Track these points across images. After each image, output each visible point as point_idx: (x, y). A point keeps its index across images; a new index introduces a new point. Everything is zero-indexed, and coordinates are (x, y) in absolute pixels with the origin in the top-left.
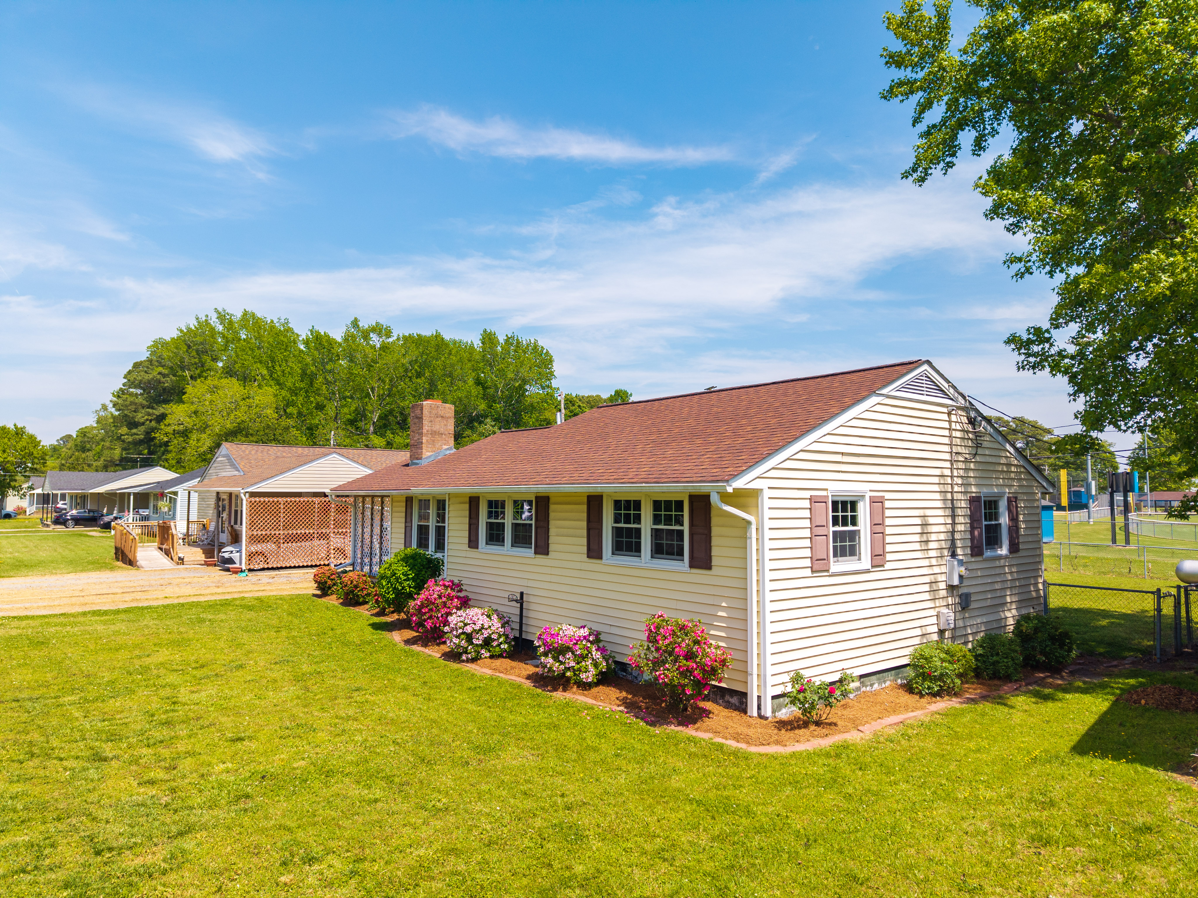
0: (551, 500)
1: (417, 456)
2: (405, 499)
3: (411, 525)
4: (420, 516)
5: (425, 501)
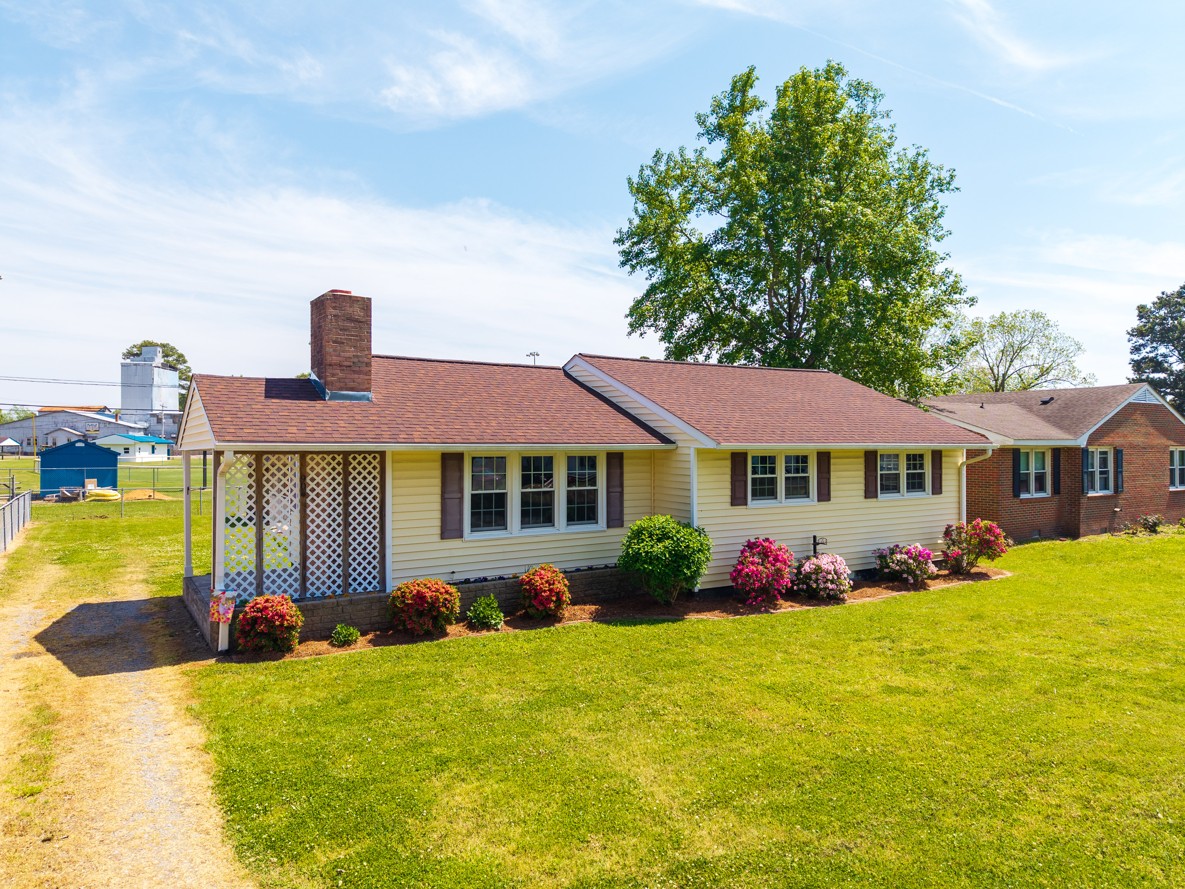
0: (832, 455)
1: (352, 384)
2: (439, 457)
3: (459, 496)
4: (476, 482)
5: (489, 459)
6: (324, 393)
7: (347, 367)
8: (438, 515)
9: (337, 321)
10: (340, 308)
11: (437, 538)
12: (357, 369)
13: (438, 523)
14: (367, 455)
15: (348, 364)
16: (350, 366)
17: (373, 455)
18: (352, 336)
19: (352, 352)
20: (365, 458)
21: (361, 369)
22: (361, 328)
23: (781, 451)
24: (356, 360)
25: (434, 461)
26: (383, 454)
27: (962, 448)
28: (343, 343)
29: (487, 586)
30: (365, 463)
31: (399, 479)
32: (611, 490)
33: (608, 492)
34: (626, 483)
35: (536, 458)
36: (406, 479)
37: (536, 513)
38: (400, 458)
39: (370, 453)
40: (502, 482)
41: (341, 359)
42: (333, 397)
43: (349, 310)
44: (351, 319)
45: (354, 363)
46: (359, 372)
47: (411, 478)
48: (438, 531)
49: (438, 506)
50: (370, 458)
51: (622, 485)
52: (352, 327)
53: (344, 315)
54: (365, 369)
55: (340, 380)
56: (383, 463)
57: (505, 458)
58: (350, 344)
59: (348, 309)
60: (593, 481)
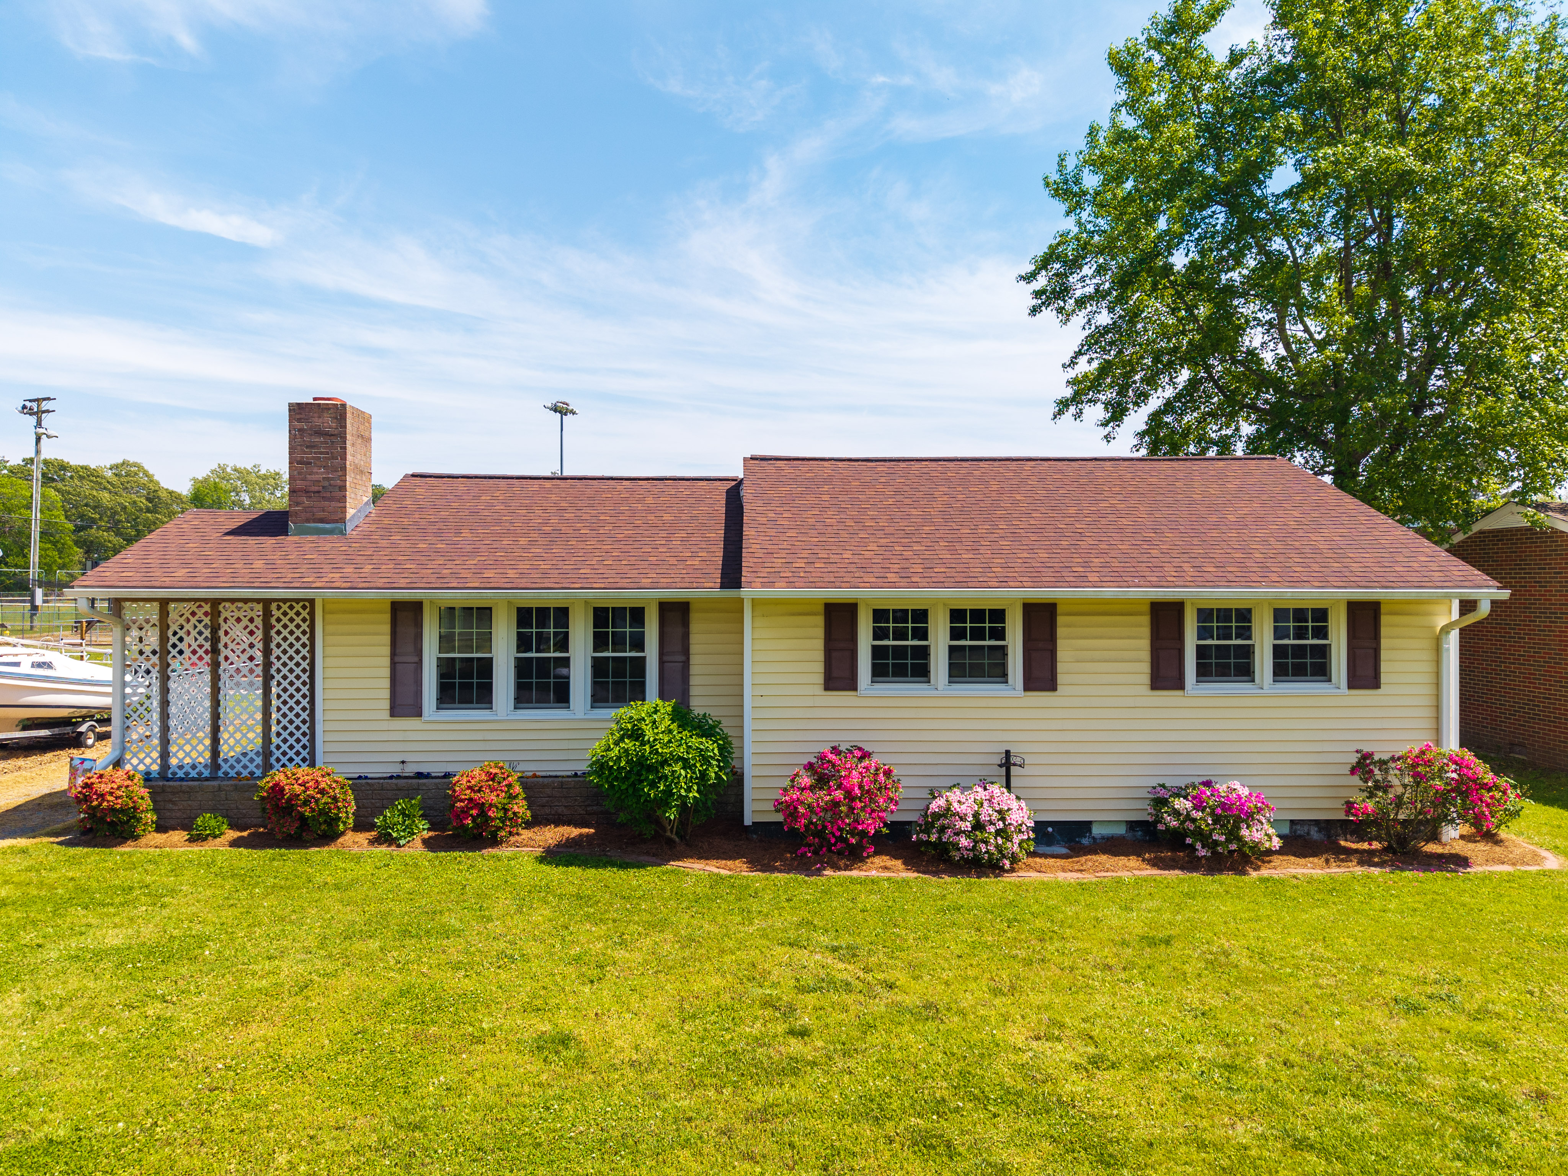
0: (1060, 609)
1: (321, 515)
2: (388, 607)
3: (416, 659)
4: (446, 641)
5: (468, 610)
6: (286, 525)
7: (314, 492)
8: (386, 683)
9: (302, 437)
10: (307, 420)
11: (386, 714)
12: (328, 495)
13: (386, 694)
14: (294, 604)
15: (316, 489)
16: (319, 492)
17: (301, 604)
18: (321, 453)
19: (322, 473)
20: (291, 608)
21: (333, 494)
22: (333, 442)
23: (937, 601)
24: (326, 484)
25: (380, 612)
26: (312, 602)
27: (1449, 597)
28: (310, 463)
29: (424, 784)
30: (291, 614)
31: (333, 634)
32: (665, 658)
33: (662, 662)
34: (694, 648)
35: (540, 610)
36: (342, 634)
37: (543, 688)
38: (334, 608)
39: (297, 601)
40: (486, 641)
41: (308, 483)
42: (300, 532)
43: (317, 422)
44: (319, 433)
45: (323, 487)
46: (331, 499)
47: (349, 634)
48: (386, 705)
49: (386, 672)
50: (298, 607)
51: (686, 652)
52: (322, 443)
53: (311, 429)
54: (338, 494)
55: (305, 510)
56: (312, 614)
57: (490, 609)
58: (318, 463)
59: (316, 420)
60: (639, 644)
